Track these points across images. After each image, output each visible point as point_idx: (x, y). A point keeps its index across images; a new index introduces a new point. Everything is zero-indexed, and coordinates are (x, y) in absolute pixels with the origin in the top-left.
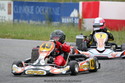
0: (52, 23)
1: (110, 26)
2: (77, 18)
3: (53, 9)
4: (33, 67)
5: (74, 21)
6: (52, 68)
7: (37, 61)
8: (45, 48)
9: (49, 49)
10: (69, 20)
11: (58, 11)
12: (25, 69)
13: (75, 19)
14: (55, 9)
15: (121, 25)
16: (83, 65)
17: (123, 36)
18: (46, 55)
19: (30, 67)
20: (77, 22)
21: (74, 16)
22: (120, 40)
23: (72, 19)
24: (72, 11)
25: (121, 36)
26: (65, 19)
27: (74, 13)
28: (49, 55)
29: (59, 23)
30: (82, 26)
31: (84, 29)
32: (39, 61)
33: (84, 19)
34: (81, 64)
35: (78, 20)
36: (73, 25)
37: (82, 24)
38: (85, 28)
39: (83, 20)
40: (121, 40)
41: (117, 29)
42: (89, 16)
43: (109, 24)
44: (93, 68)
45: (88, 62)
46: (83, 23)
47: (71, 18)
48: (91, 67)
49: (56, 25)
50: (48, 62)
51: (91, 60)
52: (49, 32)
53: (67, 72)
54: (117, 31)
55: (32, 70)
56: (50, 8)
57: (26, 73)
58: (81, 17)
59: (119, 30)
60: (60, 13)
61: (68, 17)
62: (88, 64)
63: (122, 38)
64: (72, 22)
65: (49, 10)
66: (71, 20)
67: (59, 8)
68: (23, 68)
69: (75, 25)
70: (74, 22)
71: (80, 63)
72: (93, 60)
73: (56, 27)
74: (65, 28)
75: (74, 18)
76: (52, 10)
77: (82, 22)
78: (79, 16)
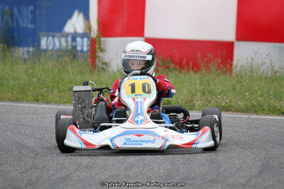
0: (12, 49)
2: (83, 36)
3: (15, 10)
5: (74, 44)
10: (60, 42)
11: (30, 16)
13: (79, 39)
14: (19, 10)
17: (212, 87)
20: (82, 47)
21: (75, 29)
22: (204, 98)
23: (70, 39)
24: (70, 16)
25: (209, 85)
26: (50, 39)
27: (76, 23)
29: (31, 49)
30: (99, 57)
31: (104, 66)
33: (102, 39)
35: (85, 40)
36: (72, 57)
37: (99, 54)
38: (105, 64)
39: (100, 41)
40: (209, 95)
41: (196, 68)
42: (118, 29)
43: (175, 51)
46: (102, 50)
47: (66, 35)
49: (26, 56)
52: (7, 76)
54: (197, 72)
56: (7, 8)
58: (94, 34)
59: (204, 68)
60: (33, 21)
61: (58, 34)
63: (210, 92)
64: (70, 47)
65: (3, 15)
66: (67, 41)
67: (32, 8)
69: (79, 54)
70: (74, 47)
73: (25, 60)
74: (50, 63)
75: (75, 36)
76: (12, 15)
77: (97, 46)
78: (90, 31)
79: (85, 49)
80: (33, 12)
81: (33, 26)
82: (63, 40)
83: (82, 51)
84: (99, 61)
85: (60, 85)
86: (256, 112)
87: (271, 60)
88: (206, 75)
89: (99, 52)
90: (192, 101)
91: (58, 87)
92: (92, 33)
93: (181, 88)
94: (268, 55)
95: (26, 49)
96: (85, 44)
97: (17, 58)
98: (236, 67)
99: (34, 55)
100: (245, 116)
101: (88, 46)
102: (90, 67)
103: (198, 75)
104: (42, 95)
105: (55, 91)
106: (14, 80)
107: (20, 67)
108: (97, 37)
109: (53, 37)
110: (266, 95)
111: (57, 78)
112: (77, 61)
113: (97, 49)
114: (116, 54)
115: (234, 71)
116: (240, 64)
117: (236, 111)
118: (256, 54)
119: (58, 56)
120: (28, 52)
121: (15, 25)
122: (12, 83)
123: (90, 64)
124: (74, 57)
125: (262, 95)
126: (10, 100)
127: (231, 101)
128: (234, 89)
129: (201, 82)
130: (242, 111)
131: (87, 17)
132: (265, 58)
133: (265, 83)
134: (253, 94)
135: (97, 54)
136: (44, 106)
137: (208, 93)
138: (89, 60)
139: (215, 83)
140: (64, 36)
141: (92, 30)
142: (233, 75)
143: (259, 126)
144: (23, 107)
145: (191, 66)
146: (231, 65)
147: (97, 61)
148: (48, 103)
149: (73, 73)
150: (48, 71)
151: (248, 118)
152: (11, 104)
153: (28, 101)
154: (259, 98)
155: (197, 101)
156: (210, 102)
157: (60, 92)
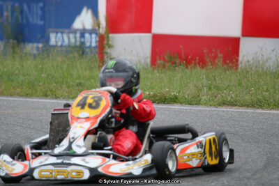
0: (22, 45)
1: (183, 55)
2: (91, 32)
3: (25, 7)
4: (54, 160)
5: (82, 40)
6: (104, 161)
7: (65, 143)
8: (86, 107)
10: (69, 38)
11: (40, 13)
12: (33, 166)
13: (87, 35)
14: (29, 8)
15: (214, 50)
16: (188, 151)
17: (218, 82)
18: (87, 126)
19: (46, 160)
20: (91, 42)
21: (83, 25)
22: (210, 93)
23: (78, 35)
24: (79, 12)
25: (215, 79)
26: (59, 35)
27: (84, 20)
28: (96, 125)
29: (40, 45)
30: (107, 53)
32: (71, 143)
33: (111, 35)
34: (183, 151)
35: (94, 36)
36: (81, 52)
37: (107, 50)
39: (108, 37)
40: (215, 90)
41: (202, 63)
43: (181, 47)
44: (215, 162)
45: (200, 145)
46: (110, 46)
47: (75, 32)
48: (209, 159)
49: (35, 52)
50: (94, 147)
51: (210, 140)
52: (17, 72)
53: (145, 170)
54: (203, 67)
55: (51, 167)
56: (17, 5)
57: (36, 175)
58: (102, 30)
59: (210, 64)
60: (43, 18)
61: (67, 31)
62: (200, 149)
63: (217, 88)
64: (78, 44)
65: (13, 12)
66: (75, 38)
67: (41, 4)
68: (26, 162)
69: (87, 50)
70: (83, 43)
71: (179, 148)
72: (214, 139)
73: (34, 55)
74: (59, 59)
75: (83, 32)
76: (22, 12)
77: (105, 42)
78: (99, 27)
79: (94, 45)
80: (43, 9)
81: (42, 23)
82: (71, 36)
83: (90, 47)
84: (108, 57)
85: (69, 80)
86: (261, 107)
87: (276, 56)
88: (212, 70)
89: (107, 47)
90: (199, 96)
91: (67, 82)
92: (101, 30)
93: (188, 83)
94: (273, 51)
95: (35, 45)
96: (94, 40)
97: (26, 53)
98: (241, 63)
99: (43, 51)
100: (250, 110)
101: (96, 42)
102: (98, 62)
103: (204, 71)
104: (51, 91)
105: (64, 86)
106: (24, 75)
107: (29, 62)
108: (106, 33)
109: (62, 33)
110: (271, 90)
111: (66, 74)
112: (86, 57)
113: (105, 46)
114: (125, 50)
115: (240, 66)
116: (245, 59)
117: (242, 106)
118: (262, 49)
119: (67, 52)
120: (38, 48)
121: (25, 21)
122: (22, 78)
123: (98, 59)
124: (83, 53)
125: (267, 90)
126: (20, 95)
127: (237, 96)
128: (240, 85)
129: (207, 77)
130: (248, 106)
131: (95, 13)
132: (270, 54)
133: (271, 78)
134: (259, 89)
135: (105, 50)
136: (53, 101)
137: (214, 88)
138: (97, 56)
139: (221, 79)
140: (72, 33)
141: (101, 26)
142: (239, 70)
143: (264, 120)
144: (33, 102)
145: (197, 61)
146: (237, 60)
147: (105, 57)
148: (57, 98)
149: (82, 68)
150: (57, 66)
151: (254, 113)
152: (21, 99)
153: (38, 97)
154: (264, 93)
155: (203, 96)
156: (216, 97)
157: (68, 87)
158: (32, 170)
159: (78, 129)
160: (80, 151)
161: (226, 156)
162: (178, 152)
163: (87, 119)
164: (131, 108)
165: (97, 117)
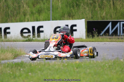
4: (45, 53)
6: (59, 53)
7: (48, 48)
8: (54, 38)
9: (57, 40)
12: (39, 55)
16: (84, 51)
18: (54, 43)
28: (57, 43)
32: (50, 48)
34: (82, 51)
44: (92, 55)
45: (87, 50)
48: (90, 54)
50: (57, 49)
51: (90, 49)
53: (71, 55)
55: (44, 55)
68: (37, 54)
72: (92, 49)
158: (39, 56)
159: (52, 44)
160: (52, 50)
161: (96, 54)
162: (81, 51)
163: (55, 41)
164: (67, 39)
165: (57, 41)
